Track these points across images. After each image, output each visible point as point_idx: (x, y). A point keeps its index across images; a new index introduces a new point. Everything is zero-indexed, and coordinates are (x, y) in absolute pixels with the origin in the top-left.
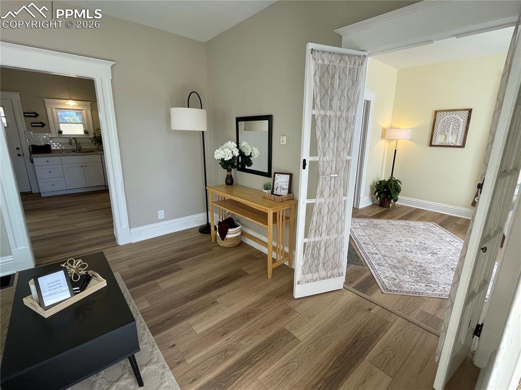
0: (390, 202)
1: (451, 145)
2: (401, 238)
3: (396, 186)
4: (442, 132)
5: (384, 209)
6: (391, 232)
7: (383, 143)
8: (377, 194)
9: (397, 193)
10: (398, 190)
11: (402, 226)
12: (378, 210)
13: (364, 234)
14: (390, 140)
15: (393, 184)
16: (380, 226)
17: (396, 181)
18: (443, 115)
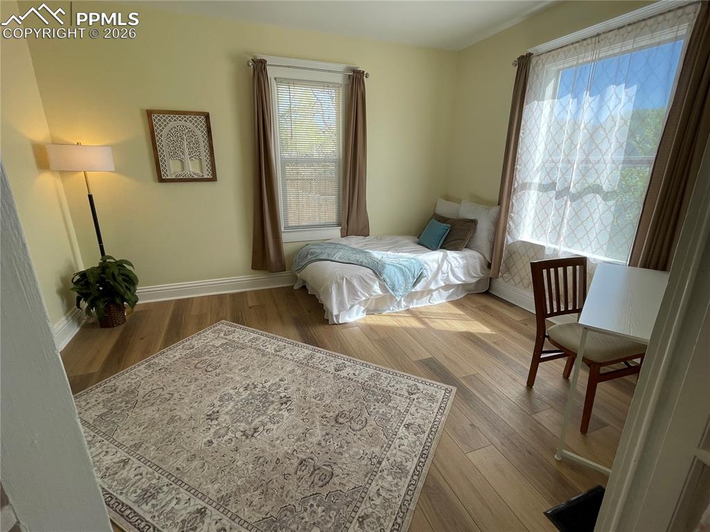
0: (122, 309)
1: (196, 177)
2: (207, 400)
3: (123, 275)
4: (174, 155)
5: (116, 333)
6: (176, 395)
7: (48, 181)
8: (84, 304)
9: (132, 288)
10: (131, 281)
11: (185, 360)
12: (107, 341)
13: (122, 454)
14: (63, 173)
15: (116, 273)
16: (141, 392)
17: (120, 264)
18: (165, 120)
